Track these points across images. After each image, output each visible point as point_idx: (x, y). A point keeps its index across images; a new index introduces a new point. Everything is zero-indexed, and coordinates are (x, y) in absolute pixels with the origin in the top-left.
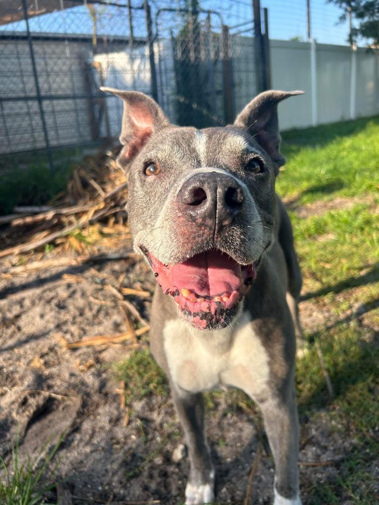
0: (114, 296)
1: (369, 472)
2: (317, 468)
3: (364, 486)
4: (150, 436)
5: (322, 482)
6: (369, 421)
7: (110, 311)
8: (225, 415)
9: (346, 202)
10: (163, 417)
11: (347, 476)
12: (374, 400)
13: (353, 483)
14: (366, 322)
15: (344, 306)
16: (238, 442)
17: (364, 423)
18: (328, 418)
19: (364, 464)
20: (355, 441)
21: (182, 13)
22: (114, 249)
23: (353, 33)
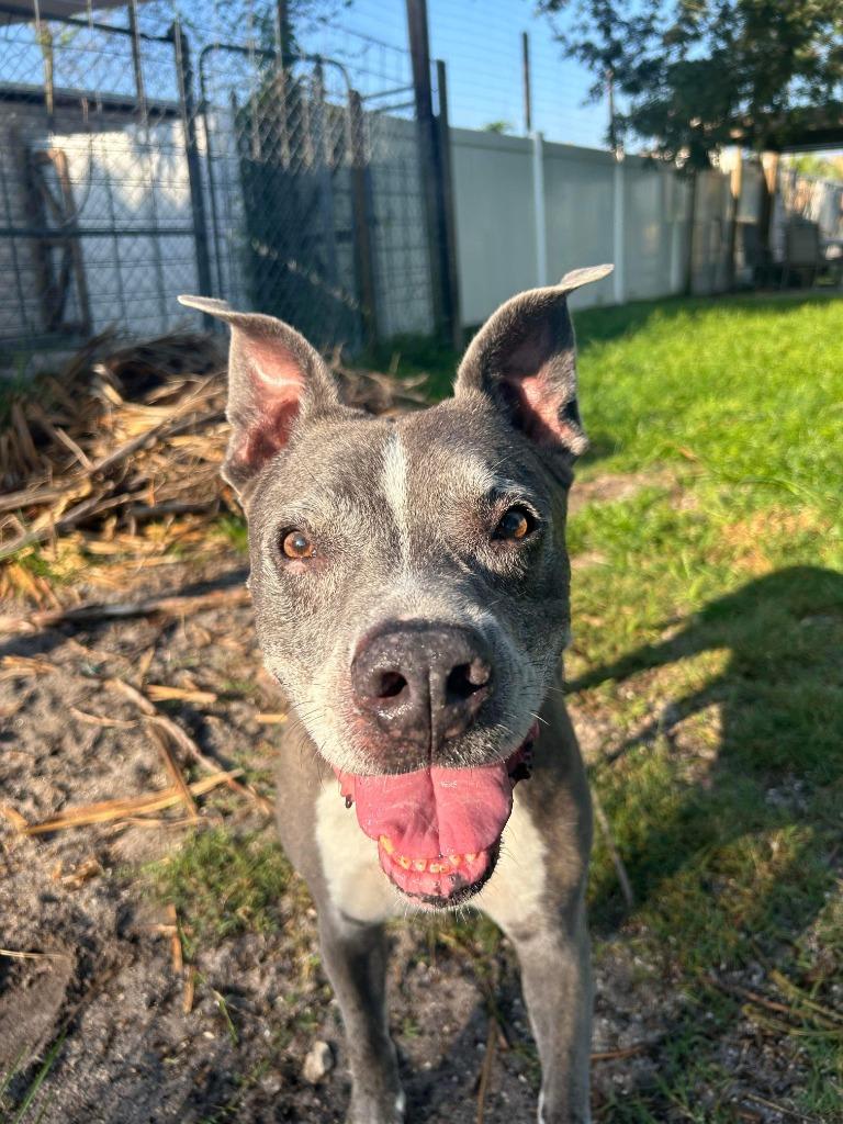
0: (133, 705)
1: (717, 1061)
2: (612, 1063)
3: (711, 1093)
4: (247, 1030)
5: (625, 1092)
6: (708, 951)
7: (125, 741)
8: (412, 965)
9: (622, 483)
10: (273, 983)
11: (676, 1074)
12: (714, 906)
13: (688, 1088)
14: (682, 740)
15: (637, 709)
16: (445, 1023)
17: (699, 957)
18: (627, 951)
19: (706, 1046)
20: (683, 996)
21: (261, 57)
22: (121, 592)
23: (617, 125)
